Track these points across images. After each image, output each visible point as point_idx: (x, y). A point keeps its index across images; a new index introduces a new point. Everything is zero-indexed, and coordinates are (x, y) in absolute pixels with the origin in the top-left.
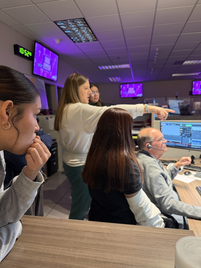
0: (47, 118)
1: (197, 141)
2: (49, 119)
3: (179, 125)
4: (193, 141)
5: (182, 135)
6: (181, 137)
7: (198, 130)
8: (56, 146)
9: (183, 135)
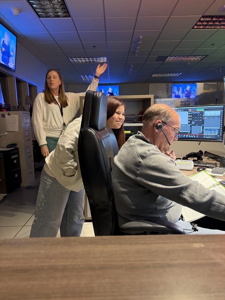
0: (3, 116)
1: (211, 130)
2: (6, 116)
3: (187, 111)
4: (206, 129)
5: (191, 123)
6: (189, 125)
7: (213, 115)
8: (18, 153)
9: (193, 123)
